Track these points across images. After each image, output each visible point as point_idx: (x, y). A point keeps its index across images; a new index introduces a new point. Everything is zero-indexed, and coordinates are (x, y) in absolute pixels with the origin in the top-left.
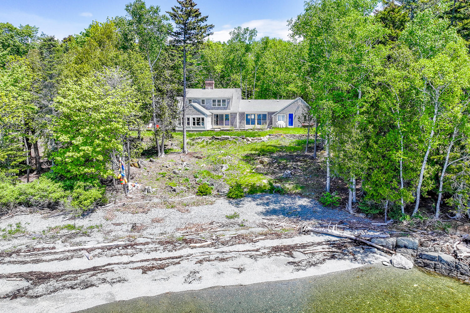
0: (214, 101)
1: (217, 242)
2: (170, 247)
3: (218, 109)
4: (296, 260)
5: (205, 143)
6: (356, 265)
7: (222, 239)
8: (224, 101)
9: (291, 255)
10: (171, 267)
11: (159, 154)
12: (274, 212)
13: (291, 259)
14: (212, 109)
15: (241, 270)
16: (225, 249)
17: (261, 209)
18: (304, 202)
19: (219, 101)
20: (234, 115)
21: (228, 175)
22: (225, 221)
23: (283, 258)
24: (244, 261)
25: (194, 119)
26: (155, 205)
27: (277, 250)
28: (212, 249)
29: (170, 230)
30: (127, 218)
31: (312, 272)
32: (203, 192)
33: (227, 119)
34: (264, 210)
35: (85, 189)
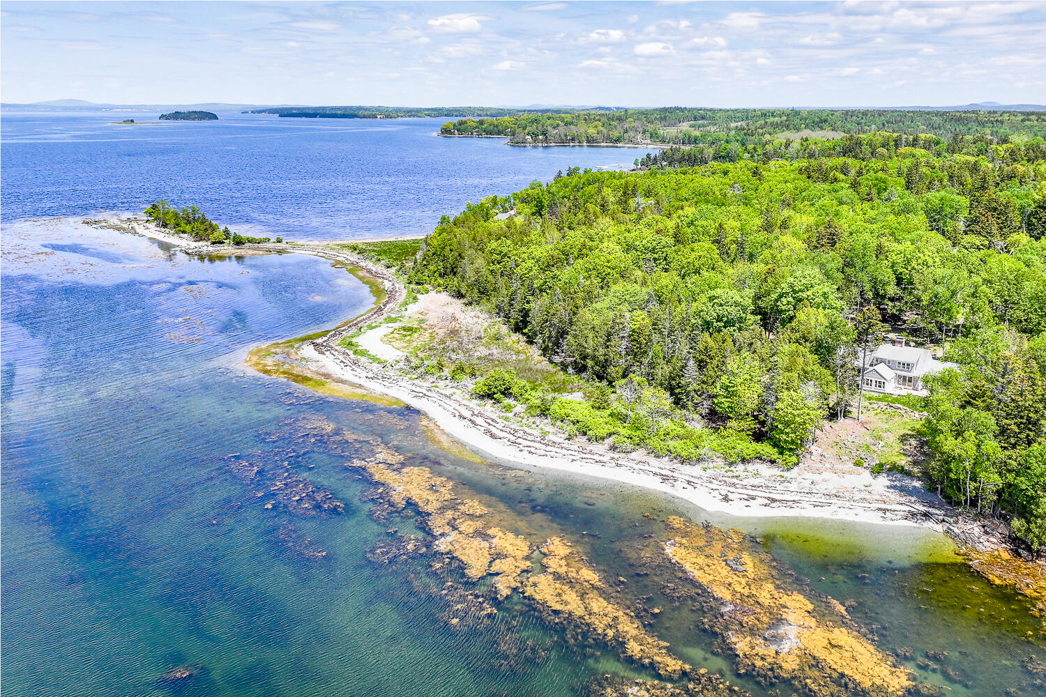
0: (899, 363)
1: (852, 499)
2: (828, 497)
3: (902, 370)
4: (885, 516)
5: (879, 411)
6: (915, 525)
7: (855, 498)
8: (908, 365)
9: (885, 513)
10: (826, 507)
11: (839, 418)
12: (895, 487)
13: (884, 515)
14: (897, 370)
15: (856, 515)
16: (854, 504)
17: (889, 483)
18: (917, 484)
19: (904, 364)
20: (917, 379)
21: (881, 451)
22: (862, 488)
23: (881, 513)
24: (860, 511)
25: (876, 381)
26: (826, 470)
27: (879, 509)
28: (847, 503)
29: (830, 488)
30: (810, 476)
31: (891, 523)
32: (857, 464)
33: (910, 381)
34: (889, 485)
35: (790, 456)
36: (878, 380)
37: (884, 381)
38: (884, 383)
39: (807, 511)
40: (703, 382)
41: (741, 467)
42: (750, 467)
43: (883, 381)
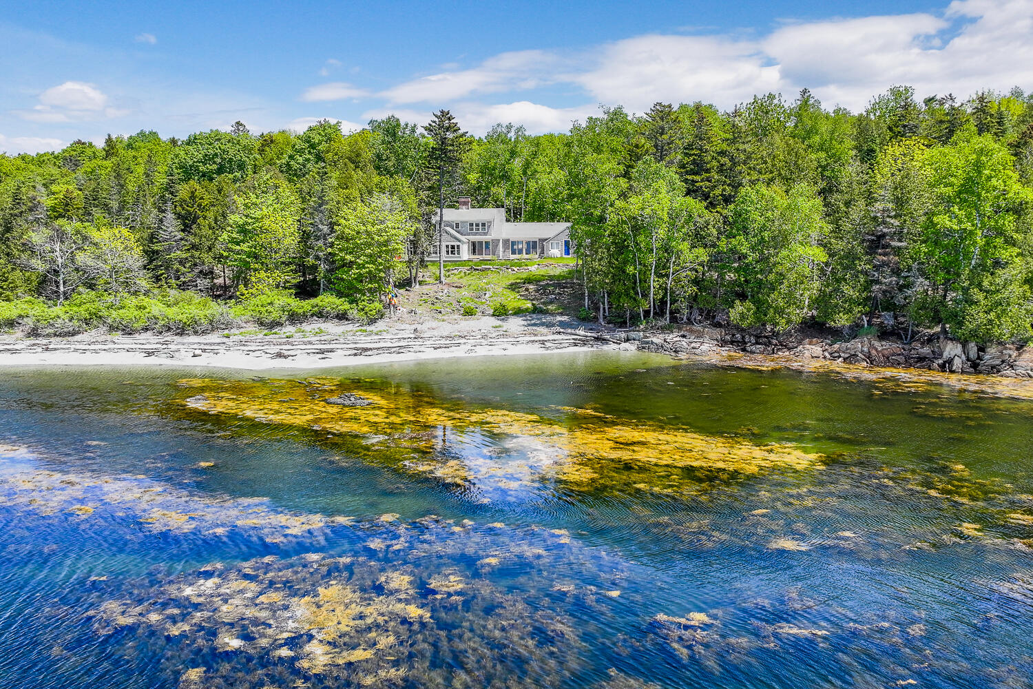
0: (471, 225)
2: (450, 339)
3: (475, 234)
4: (547, 346)
5: (463, 274)
6: (592, 349)
7: (490, 336)
8: (484, 225)
9: (543, 344)
10: (454, 347)
11: (414, 285)
12: (535, 325)
13: (543, 346)
14: (469, 234)
15: (505, 349)
16: (493, 340)
17: (524, 323)
18: (563, 318)
19: (477, 225)
20: (496, 242)
21: (492, 301)
22: (492, 329)
23: (537, 345)
24: (508, 346)
25: (447, 246)
27: (533, 341)
32: (468, 314)
33: (487, 247)
34: (527, 323)
35: (370, 302)
36: (450, 244)
37: (458, 243)
38: (458, 246)
39: (429, 355)
40: (194, 247)
41: (289, 329)
42: (306, 327)
43: (456, 243)
